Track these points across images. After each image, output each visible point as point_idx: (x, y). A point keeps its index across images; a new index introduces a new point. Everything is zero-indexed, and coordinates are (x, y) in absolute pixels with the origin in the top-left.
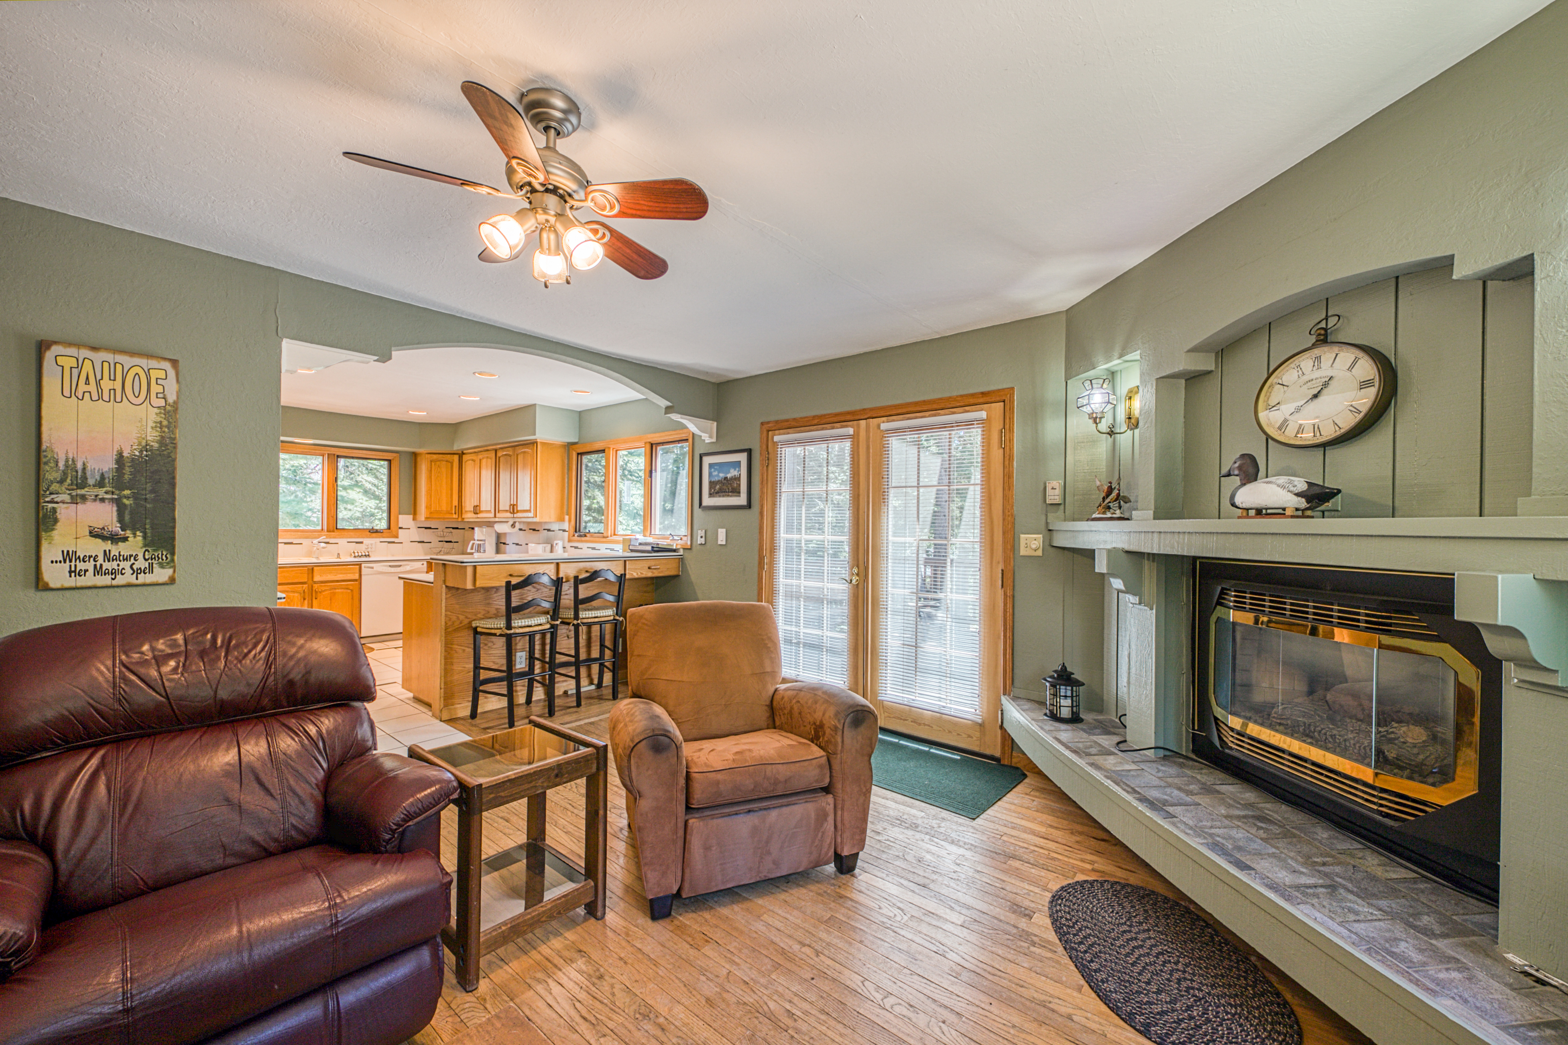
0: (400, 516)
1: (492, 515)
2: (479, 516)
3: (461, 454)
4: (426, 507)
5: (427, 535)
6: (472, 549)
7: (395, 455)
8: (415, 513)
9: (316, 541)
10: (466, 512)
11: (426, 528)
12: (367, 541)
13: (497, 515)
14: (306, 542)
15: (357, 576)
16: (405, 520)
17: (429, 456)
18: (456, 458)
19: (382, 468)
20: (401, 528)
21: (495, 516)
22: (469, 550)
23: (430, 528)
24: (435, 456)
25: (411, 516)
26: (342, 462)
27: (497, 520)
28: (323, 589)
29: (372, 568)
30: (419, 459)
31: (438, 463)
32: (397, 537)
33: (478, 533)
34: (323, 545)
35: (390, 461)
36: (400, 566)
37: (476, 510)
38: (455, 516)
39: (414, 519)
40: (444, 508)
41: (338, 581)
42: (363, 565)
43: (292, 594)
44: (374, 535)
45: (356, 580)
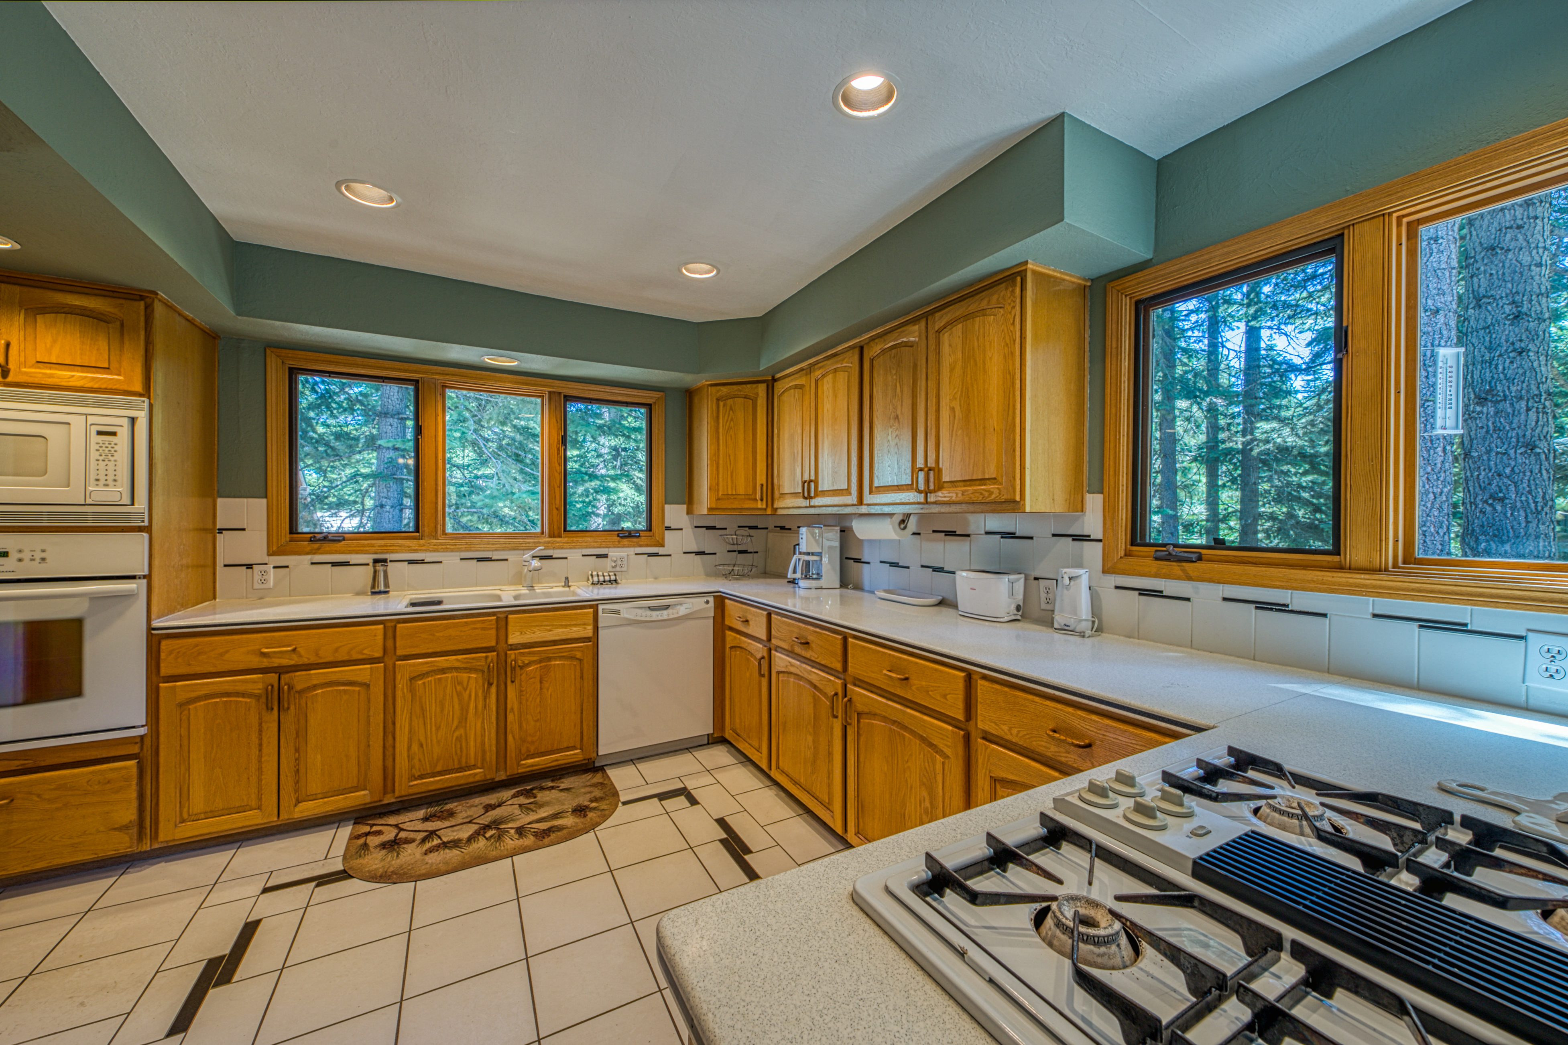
0: (667, 507)
1: (853, 499)
2: (814, 502)
3: (771, 383)
4: (710, 489)
5: (710, 541)
6: (795, 572)
7: (657, 395)
8: (689, 500)
9: (527, 556)
10: (783, 495)
11: (708, 528)
12: (615, 553)
13: (868, 498)
14: (512, 556)
15: (589, 632)
16: (675, 514)
17: (714, 389)
18: (762, 389)
19: (635, 419)
20: (668, 528)
21: (860, 502)
22: (790, 575)
23: (713, 528)
24: (724, 390)
25: (685, 506)
26: (573, 408)
27: (864, 509)
28: (527, 660)
29: (618, 612)
30: (696, 400)
31: (730, 402)
32: (663, 545)
33: (806, 539)
34: (536, 563)
35: (649, 406)
36: (667, 607)
37: (809, 488)
38: (760, 505)
39: (689, 512)
40: (741, 491)
41: (555, 643)
42: (601, 607)
43: (465, 676)
44: (625, 541)
45: (588, 639)
